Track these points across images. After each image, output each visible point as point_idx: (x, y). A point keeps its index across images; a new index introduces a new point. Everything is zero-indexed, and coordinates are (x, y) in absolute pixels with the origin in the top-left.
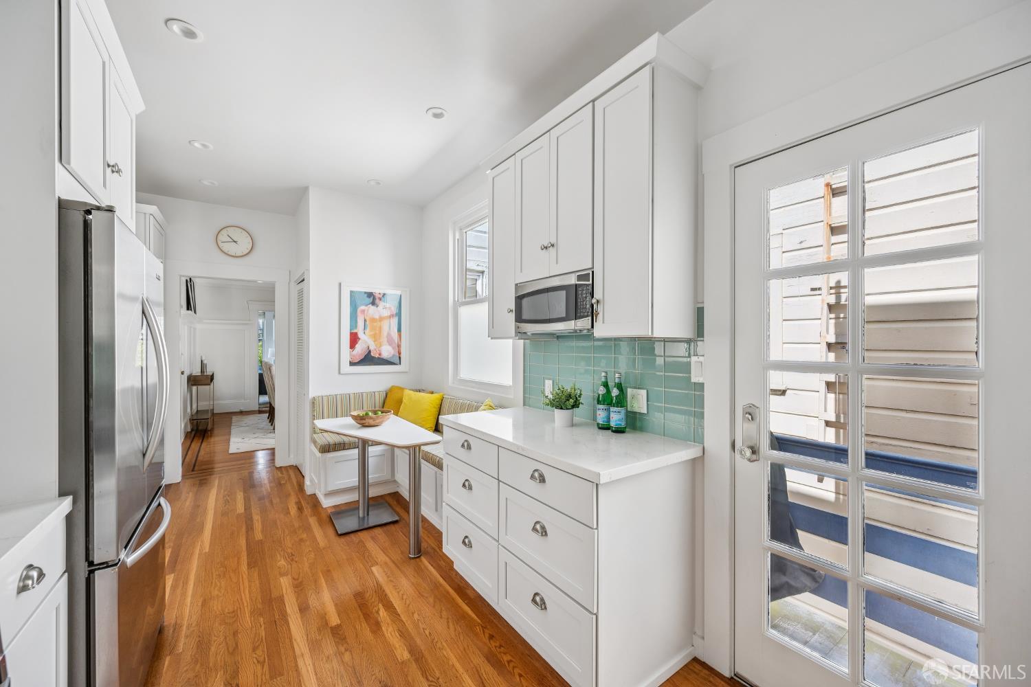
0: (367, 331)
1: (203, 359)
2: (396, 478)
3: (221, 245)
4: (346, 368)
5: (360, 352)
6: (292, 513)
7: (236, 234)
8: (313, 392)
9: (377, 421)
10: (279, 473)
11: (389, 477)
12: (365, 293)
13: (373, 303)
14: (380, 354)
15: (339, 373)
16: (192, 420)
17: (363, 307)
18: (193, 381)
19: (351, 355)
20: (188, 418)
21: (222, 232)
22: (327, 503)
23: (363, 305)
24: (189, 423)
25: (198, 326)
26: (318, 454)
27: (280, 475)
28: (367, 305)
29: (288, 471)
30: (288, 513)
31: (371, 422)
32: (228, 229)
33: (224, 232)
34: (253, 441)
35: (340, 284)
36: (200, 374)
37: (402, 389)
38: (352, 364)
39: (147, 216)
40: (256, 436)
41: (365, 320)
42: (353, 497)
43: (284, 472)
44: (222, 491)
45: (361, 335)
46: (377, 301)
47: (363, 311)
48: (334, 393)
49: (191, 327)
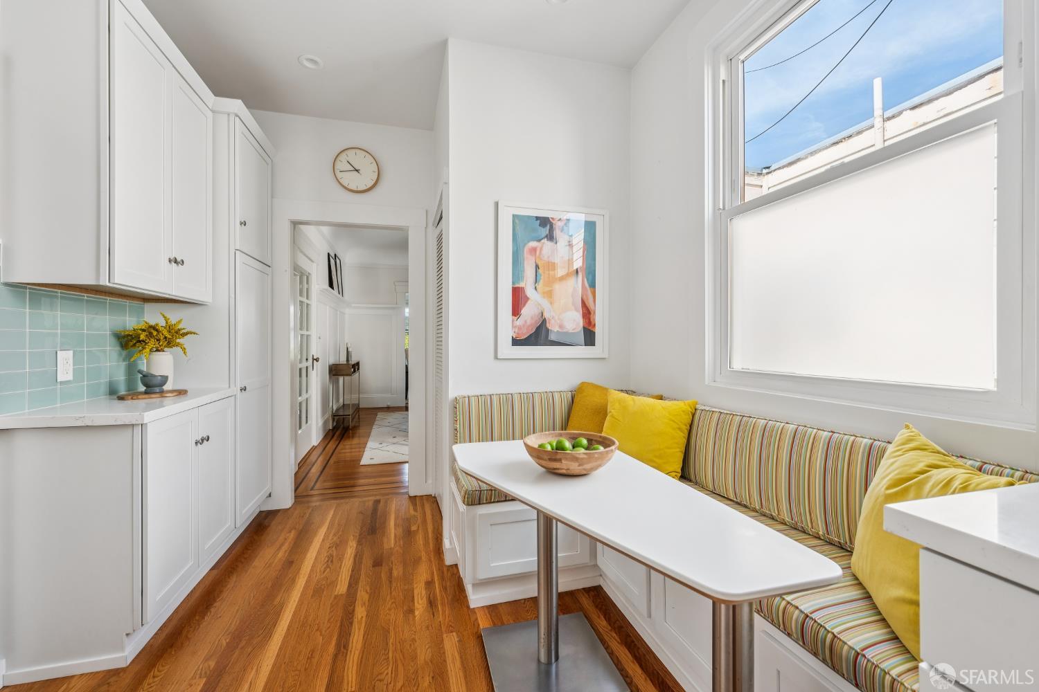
0: (540, 286)
1: (349, 346)
2: (600, 563)
3: (339, 175)
4: (507, 349)
5: (529, 323)
6: (417, 613)
7: (358, 159)
8: (455, 389)
9: (587, 466)
10: (411, 508)
11: (586, 559)
12: (537, 218)
13: (551, 237)
14: (561, 326)
15: (496, 358)
16: (334, 416)
17: (533, 244)
18: (335, 371)
19: (514, 327)
20: (328, 415)
21: (339, 158)
22: (477, 599)
23: (533, 240)
24: (330, 418)
25: (347, 311)
26: (462, 507)
27: (412, 512)
28: (539, 240)
29: (423, 506)
30: (411, 611)
31: (574, 467)
32: (346, 152)
33: (343, 157)
34: (392, 448)
35: (497, 204)
36: (345, 363)
37: (604, 390)
38: (516, 342)
39: (232, 118)
40: (395, 440)
41: (537, 267)
42: (530, 590)
43: (419, 508)
44: (331, 535)
45: (530, 292)
46: (557, 233)
47: (534, 250)
48: (487, 391)
49: (337, 311)
